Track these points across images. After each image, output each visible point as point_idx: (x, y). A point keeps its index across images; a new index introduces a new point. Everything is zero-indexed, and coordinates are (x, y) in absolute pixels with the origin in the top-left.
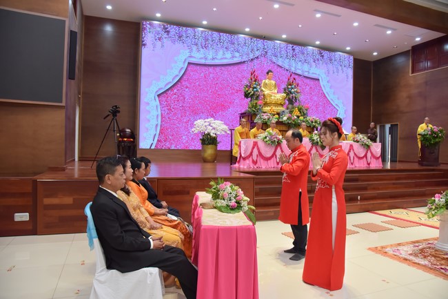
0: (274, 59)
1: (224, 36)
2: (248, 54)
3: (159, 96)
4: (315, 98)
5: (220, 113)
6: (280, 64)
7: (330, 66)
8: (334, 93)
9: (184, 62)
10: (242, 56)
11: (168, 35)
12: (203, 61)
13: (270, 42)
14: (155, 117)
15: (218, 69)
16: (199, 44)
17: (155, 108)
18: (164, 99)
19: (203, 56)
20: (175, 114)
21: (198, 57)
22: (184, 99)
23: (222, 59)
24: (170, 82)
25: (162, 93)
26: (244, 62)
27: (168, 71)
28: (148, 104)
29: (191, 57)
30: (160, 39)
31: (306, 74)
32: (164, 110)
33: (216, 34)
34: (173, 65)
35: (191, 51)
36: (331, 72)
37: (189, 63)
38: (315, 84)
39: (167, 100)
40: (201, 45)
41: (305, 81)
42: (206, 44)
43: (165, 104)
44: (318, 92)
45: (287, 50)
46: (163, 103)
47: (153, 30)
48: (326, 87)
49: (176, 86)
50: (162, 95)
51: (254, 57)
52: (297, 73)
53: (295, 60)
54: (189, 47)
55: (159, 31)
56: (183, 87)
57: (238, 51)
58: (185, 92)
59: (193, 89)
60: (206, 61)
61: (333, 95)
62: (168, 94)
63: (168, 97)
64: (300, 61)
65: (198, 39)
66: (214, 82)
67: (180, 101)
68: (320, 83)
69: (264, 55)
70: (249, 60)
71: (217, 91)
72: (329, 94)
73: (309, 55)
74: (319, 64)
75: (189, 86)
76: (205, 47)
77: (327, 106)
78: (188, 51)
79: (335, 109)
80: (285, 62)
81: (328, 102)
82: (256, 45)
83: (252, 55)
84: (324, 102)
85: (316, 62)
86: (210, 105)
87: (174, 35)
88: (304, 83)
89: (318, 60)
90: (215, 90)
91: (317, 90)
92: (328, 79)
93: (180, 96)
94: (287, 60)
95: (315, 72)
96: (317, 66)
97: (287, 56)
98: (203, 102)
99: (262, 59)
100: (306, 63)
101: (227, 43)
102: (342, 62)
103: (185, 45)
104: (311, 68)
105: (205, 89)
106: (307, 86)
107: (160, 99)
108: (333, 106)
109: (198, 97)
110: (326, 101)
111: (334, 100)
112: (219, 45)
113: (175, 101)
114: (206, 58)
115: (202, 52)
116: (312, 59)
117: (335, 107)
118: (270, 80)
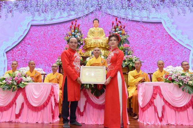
0: (109, 11)
2: (83, 11)
3: (7, 53)
4: (159, 41)
6: (115, 14)
7: (174, 9)
8: (182, 34)
9: (28, 25)
10: (77, 13)
11: (17, 7)
12: (43, 23)
14: (3, 69)
15: (55, 27)
16: (40, 10)
17: (3, 62)
18: (10, 55)
19: (43, 18)
21: (39, 19)
22: (27, 53)
23: (59, 18)
24: (16, 42)
25: (9, 50)
27: (15, 33)
29: (33, 20)
30: (11, 11)
31: (145, 20)
34: (19, 28)
35: (34, 16)
36: (176, 14)
37: (32, 26)
38: (157, 27)
39: (13, 55)
40: (42, 11)
41: (145, 26)
42: (46, 9)
43: (11, 58)
44: (162, 35)
45: (122, 2)
46: (10, 58)
47: (7, 6)
48: (171, 29)
49: (21, 44)
50: (9, 52)
51: (89, 13)
52: (134, 20)
53: (131, 9)
54: (32, 14)
55: (10, 6)
56: (26, 44)
57: (74, 10)
58: (27, 48)
59: (34, 45)
60: (46, 22)
61: (181, 35)
62: (14, 51)
63: (13, 53)
64: (138, 9)
65: (40, 7)
66: (52, 38)
67: (22, 55)
68: (163, 26)
69: (99, 9)
70: (84, 15)
71: (54, 45)
72: (176, 35)
73: (146, 2)
74: (160, 8)
75: (30, 43)
76: (45, 12)
77: (174, 47)
78: (32, 16)
79: (185, 50)
80: (121, 12)
81: (176, 43)
82: (90, 3)
83: (87, 11)
84: (170, 44)
85: (156, 7)
86: (48, 57)
87: (22, 7)
88: (143, 28)
89: (158, 5)
90: (52, 44)
91: (160, 33)
92: (172, 21)
93: (23, 51)
94: (123, 10)
95: (155, 17)
96: (157, 10)
97: (122, 7)
98: (42, 54)
99: (97, 13)
100: (145, 9)
101: (64, 5)
102: (189, 3)
103: (29, 12)
104: (151, 14)
105: (44, 44)
106: (148, 31)
107: (7, 55)
108: (183, 46)
109: (38, 51)
110: (173, 42)
111: (183, 40)
112: (57, 8)
113: (19, 56)
114: (45, 20)
115: (42, 16)
116: (150, 5)
117: (185, 47)
118: (96, 27)
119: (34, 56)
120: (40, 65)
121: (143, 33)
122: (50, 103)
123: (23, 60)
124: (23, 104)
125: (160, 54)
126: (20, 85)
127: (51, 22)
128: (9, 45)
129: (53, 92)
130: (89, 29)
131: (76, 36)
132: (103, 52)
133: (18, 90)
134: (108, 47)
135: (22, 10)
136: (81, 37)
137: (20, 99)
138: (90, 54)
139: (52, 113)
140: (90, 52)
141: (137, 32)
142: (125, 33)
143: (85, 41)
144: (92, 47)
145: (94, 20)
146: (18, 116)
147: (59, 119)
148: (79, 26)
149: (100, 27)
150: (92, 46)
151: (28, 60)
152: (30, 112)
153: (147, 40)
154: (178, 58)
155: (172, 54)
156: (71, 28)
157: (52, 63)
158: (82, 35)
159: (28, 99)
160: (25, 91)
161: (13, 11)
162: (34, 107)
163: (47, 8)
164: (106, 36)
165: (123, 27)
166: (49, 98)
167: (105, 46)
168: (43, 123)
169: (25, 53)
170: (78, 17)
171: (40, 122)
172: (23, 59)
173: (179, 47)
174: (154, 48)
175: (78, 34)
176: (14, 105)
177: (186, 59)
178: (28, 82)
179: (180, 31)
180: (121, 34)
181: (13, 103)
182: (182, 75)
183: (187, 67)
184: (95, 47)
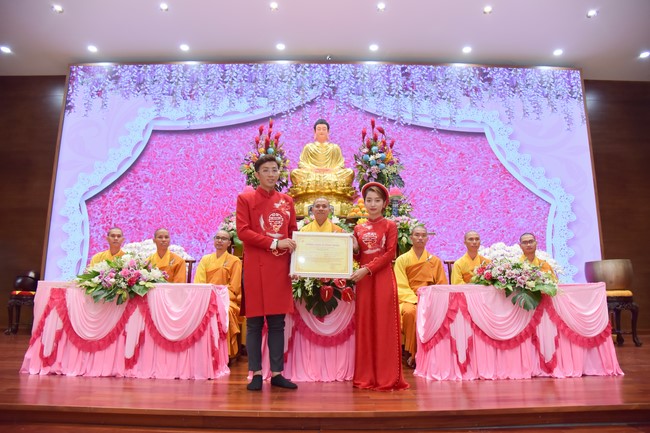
0: (355, 101)
1: (233, 70)
2: (288, 98)
3: (88, 202)
4: (477, 180)
6: (372, 107)
7: (514, 100)
9: (145, 131)
10: (273, 103)
11: (116, 83)
12: (184, 125)
13: (344, 66)
14: (78, 246)
15: (217, 136)
16: (179, 92)
18: (97, 208)
19: (185, 114)
21: (174, 116)
22: (140, 204)
23: (226, 115)
24: (112, 174)
25: (95, 196)
26: (281, 114)
27: (111, 151)
28: (66, 219)
29: (158, 119)
30: (99, 93)
31: (446, 125)
32: (97, 231)
33: (215, 69)
34: (121, 139)
35: (160, 105)
36: (519, 114)
37: (155, 132)
38: (472, 145)
39: (105, 210)
40: (183, 94)
41: (445, 140)
43: (99, 217)
44: (485, 164)
45: (388, 79)
46: (96, 216)
47: (89, 79)
48: (506, 150)
49: (124, 181)
50: (95, 201)
51: (304, 103)
52: (418, 124)
53: (412, 97)
54: (157, 101)
55: (99, 79)
56: (138, 182)
57: (266, 94)
58: (142, 191)
59: (160, 183)
60: (191, 124)
61: (531, 167)
62: (108, 197)
64: (427, 96)
65: (177, 84)
66: (207, 165)
68: (487, 142)
69: (329, 94)
70: (293, 109)
71: (213, 183)
72: (518, 165)
73: (449, 82)
74: (481, 98)
75: (151, 178)
76: (190, 96)
77: (513, 195)
78: (155, 107)
79: (539, 203)
80: (385, 103)
81: (518, 186)
82: (308, 78)
83: (300, 98)
84: (504, 187)
85: (472, 95)
86: (196, 215)
87: (129, 82)
88: (440, 145)
89: (477, 90)
90: (208, 182)
91: (480, 160)
92: (510, 130)
93: (131, 198)
94: (391, 100)
95: (469, 118)
96: (474, 103)
97: (390, 90)
98: (181, 208)
99: (325, 103)
100: (444, 99)
101: (241, 81)
102: (550, 88)
103: (149, 97)
104: (459, 111)
105: (187, 181)
106: (450, 153)
107: (90, 209)
108: (533, 194)
109: (171, 198)
110: (511, 184)
111: (534, 179)
112: (222, 88)
113: (121, 211)
114: (191, 118)
115: (182, 107)
116: (458, 90)
117: (538, 197)
118: (322, 141)
119: (159, 212)
120: (175, 235)
121: (439, 159)
122: (207, 333)
123: (130, 222)
124: (142, 335)
126: (136, 288)
127: (205, 123)
128: (93, 183)
129: (215, 307)
130: (303, 144)
132: (337, 205)
133: (130, 301)
134: (352, 194)
135: (129, 90)
136: (284, 166)
137: (136, 324)
138: (306, 212)
139: (213, 355)
140: (307, 205)
141: (425, 155)
142: (395, 159)
143: (292, 177)
144: (311, 194)
145: (317, 124)
146: (130, 363)
147: (227, 371)
148: (277, 138)
149: (332, 140)
150: (311, 191)
151: (145, 221)
152: (161, 353)
153: (450, 176)
154: (521, 222)
156: (257, 142)
157: (207, 230)
158: (285, 161)
159: (155, 323)
160: (146, 303)
161: (105, 92)
162: (170, 341)
163: (195, 87)
164: (347, 165)
165: (388, 142)
166: (206, 321)
167: (343, 191)
168: (191, 380)
169: (135, 203)
170: (276, 112)
171: (184, 377)
172: (131, 219)
174: (464, 196)
176: (121, 337)
178: (153, 281)
179: (528, 156)
180: (383, 160)
181: (119, 333)
182: (514, 267)
183: (529, 248)
184: (318, 194)
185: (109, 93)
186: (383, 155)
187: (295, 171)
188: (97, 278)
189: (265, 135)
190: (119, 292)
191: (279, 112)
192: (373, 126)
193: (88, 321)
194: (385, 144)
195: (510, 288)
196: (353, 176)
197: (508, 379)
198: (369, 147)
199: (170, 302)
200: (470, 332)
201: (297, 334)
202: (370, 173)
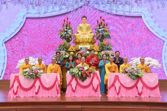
0: (96, 6)
2: (73, 6)
3: (5, 43)
4: (138, 33)
5: (51, 52)
6: (102, 9)
7: (154, 3)
9: (23, 18)
10: (68, 8)
12: (37, 16)
14: (3, 58)
15: (49, 19)
16: (34, 3)
17: (3, 51)
18: (9, 45)
19: (37, 11)
20: (17, 55)
21: (33, 13)
22: (24, 43)
23: (51, 12)
24: (13, 33)
26: (70, 12)
27: (12, 25)
29: (28, 13)
30: (5, 3)
31: (127, 14)
32: (9, 53)
34: (15, 20)
35: (28, 9)
37: (27, 18)
38: (137, 21)
39: (11, 45)
40: (36, 4)
41: (127, 19)
42: (39, 3)
43: (10, 48)
44: (141, 28)
46: (9, 47)
48: (149, 22)
49: (18, 35)
50: (8, 42)
51: (78, 7)
52: (118, 14)
53: (116, 4)
54: (27, 7)
56: (23, 36)
57: (65, 4)
58: (24, 39)
59: (30, 36)
60: (40, 15)
61: (158, 28)
62: (12, 41)
63: (12, 43)
64: (121, 3)
66: (46, 30)
67: (20, 45)
68: (142, 20)
69: (87, 4)
70: (74, 10)
71: (49, 36)
72: (153, 27)
74: (142, 3)
75: (27, 34)
76: (38, 5)
77: (151, 38)
78: (26, 9)
79: (160, 41)
80: (106, 7)
81: (153, 35)
83: (77, 5)
84: (147, 36)
85: (138, 2)
86: (43, 47)
88: (125, 21)
90: (47, 36)
91: (139, 26)
92: (152, 14)
93: (21, 41)
94: (108, 5)
95: (137, 11)
96: (139, 5)
97: (108, 2)
98: (38, 45)
99: (86, 7)
100: (128, 4)
103: (23, 5)
104: (133, 8)
105: (40, 35)
106: (129, 24)
107: (6, 45)
108: (158, 38)
109: (34, 41)
110: (150, 35)
111: (159, 32)
112: (49, 2)
113: (17, 46)
114: (39, 13)
115: (36, 9)
117: (160, 39)
118: (84, 23)
119: (31, 46)
121: (125, 26)
122: (55, 85)
123: (21, 49)
124: (39, 86)
125: (138, 45)
126: (37, 75)
127: (44, 15)
128: (6, 36)
129: (57, 79)
131: (67, 32)
132: (89, 46)
133: (36, 78)
134: (94, 42)
135: (16, 2)
136: (72, 33)
137: (38, 84)
138: (79, 48)
139: (57, 91)
140: (80, 46)
141: (120, 25)
145: (83, 17)
146: (37, 93)
147: (60, 95)
149: (88, 22)
150: (81, 41)
151: (26, 49)
152: (44, 91)
153: (128, 32)
155: (149, 45)
157: (47, 52)
158: (72, 31)
160: (40, 79)
161: (7, 3)
162: (46, 88)
163: (40, 1)
166: (55, 82)
167: (91, 41)
168: (52, 97)
171: (50, 96)
172: (21, 48)
173: (155, 39)
174: (133, 39)
175: (69, 30)
176: (34, 87)
177: (160, 49)
178: (41, 73)
179: (158, 24)
180: (104, 31)
181: (33, 86)
182: (132, 69)
183: (143, 61)
184: (83, 42)
185: (8, 3)
186: (104, 29)
187: (76, 34)
188: (27, 73)
189: (66, 22)
190: (33, 76)
191: (70, 11)
192: (101, 19)
193: (25, 84)
194: (104, 25)
195: (130, 74)
196: (94, 36)
197: (129, 97)
198: (99, 26)
199: (46, 78)
200: (120, 85)
201: (77, 85)
202: (100, 35)
